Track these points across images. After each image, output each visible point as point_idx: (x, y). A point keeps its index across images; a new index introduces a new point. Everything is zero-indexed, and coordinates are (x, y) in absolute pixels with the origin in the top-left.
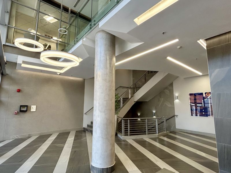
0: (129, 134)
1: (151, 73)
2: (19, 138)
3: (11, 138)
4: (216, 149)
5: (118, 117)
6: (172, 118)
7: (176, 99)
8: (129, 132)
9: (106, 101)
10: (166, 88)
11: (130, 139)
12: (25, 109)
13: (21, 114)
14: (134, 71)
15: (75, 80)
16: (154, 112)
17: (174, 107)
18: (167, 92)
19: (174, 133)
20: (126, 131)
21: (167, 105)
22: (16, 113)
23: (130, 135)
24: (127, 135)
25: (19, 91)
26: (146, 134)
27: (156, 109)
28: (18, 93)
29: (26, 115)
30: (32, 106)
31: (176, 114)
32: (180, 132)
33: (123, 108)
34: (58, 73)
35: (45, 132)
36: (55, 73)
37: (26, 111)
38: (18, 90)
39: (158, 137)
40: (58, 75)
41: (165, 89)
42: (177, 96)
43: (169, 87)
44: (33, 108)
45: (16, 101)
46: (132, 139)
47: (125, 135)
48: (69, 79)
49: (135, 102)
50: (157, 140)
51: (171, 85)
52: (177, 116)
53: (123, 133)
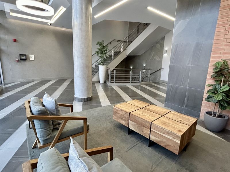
0: (114, 81)
1: (147, 25)
2: (25, 81)
3: (18, 81)
4: (166, 89)
5: (107, 68)
6: (159, 71)
7: (165, 53)
8: (115, 80)
9: (82, 48)
10: (158, 42)
11: (115, 85)
12: (24, 58)
13: (22, 62)
14: (131, 23)
15: (67, 31)
16: (144, 65)
17: (162, 61)
18: (158, 46)
19: (158, 83)
20: (113, 79)
21: (157, 59)
22: (17, 61)
23: (116, 82)
24: (113, 82)
25: (15, 41)
26: (129, 82)
27: (146, 63)
28: (15, 43)
29: (26, 63)
30: (30, 56)
31: (162, 68)
32: (164, 84)
33: (114, 60)
34: (48, 24)
35: (46, 78)
36: (46, 23)
37: (26, 60)
38: (14, 39)
39: (140, 85)
40: (48, 25)
41: (156, 43)
42: (166, 51)
43: (160, 41)
44: (32, 57)
45: (15, 51)
46: (117, 86)
47: (112, 82)
48: (61, 30)
49: (127, 55)
50: (140, 88)
51: (163, 39)
52: (163, 69)
53: (110, 81)
